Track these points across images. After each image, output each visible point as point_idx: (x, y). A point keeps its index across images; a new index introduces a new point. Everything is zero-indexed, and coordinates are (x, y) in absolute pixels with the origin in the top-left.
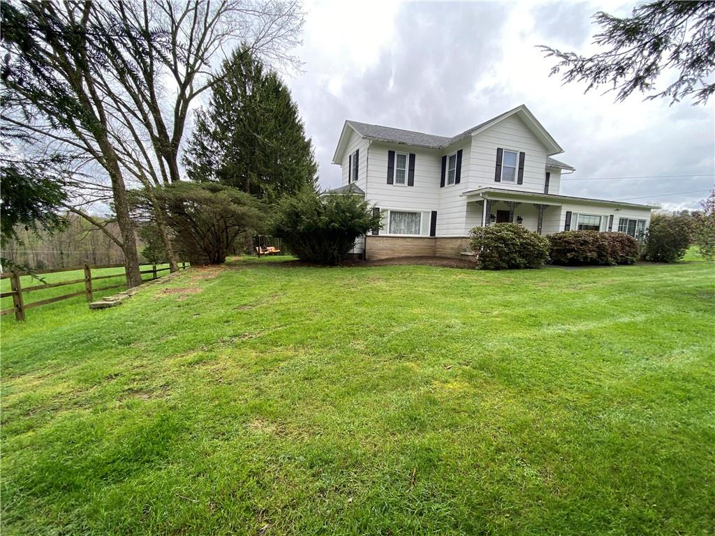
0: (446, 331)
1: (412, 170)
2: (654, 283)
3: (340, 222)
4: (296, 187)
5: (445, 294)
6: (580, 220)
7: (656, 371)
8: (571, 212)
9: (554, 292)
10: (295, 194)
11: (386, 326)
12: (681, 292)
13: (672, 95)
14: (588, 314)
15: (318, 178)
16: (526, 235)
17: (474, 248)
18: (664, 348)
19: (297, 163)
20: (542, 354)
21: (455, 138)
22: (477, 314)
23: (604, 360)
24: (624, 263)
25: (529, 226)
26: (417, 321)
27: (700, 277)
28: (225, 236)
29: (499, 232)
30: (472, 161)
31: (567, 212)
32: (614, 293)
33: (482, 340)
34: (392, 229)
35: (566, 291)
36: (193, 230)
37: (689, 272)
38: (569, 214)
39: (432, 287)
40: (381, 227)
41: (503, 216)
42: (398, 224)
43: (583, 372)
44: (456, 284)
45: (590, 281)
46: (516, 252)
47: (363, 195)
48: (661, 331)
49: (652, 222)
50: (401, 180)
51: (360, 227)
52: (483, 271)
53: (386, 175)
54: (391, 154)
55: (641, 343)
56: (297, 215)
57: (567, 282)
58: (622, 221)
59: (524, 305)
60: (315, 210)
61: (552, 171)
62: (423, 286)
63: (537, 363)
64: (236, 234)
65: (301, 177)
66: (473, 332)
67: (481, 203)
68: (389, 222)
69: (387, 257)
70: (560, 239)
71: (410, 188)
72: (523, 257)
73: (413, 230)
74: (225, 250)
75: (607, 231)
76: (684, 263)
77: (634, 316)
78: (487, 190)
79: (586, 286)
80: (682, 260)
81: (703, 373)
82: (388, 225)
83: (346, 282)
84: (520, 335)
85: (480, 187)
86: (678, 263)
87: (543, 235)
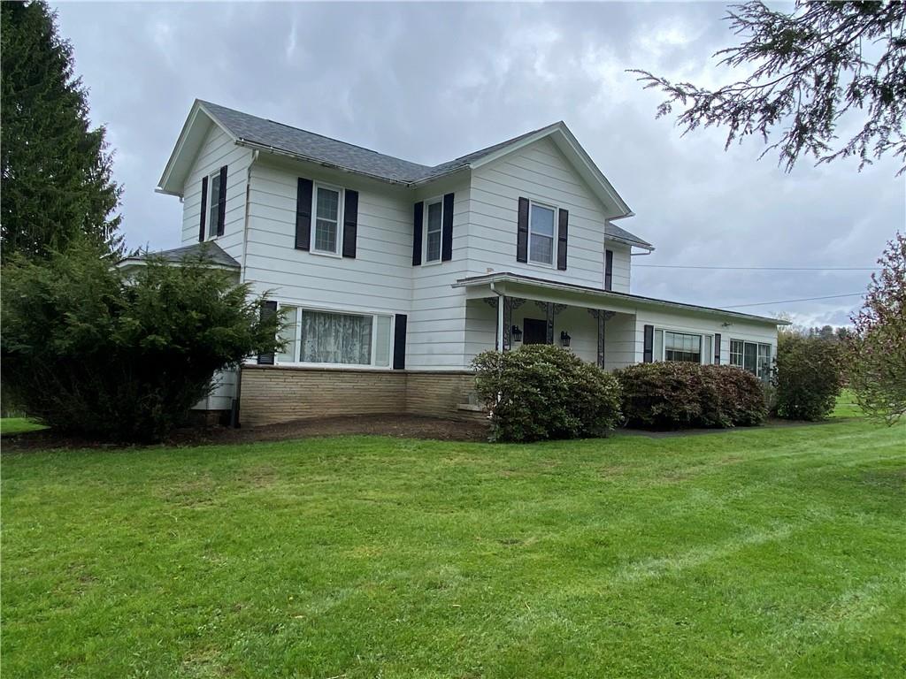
0: (427, 600)
1: (351, 225)
2: (796, 461)
3: (172, 333)
4: (54, 238)
5: (424, 504)
6: (667, 342)
7: (820, 643)
8: (652, 327)
9: (636, 487)
10: (49, 257)
11: (282, 602)
12: (837, 476)
13: (858, 154)
14: (697, 530)
15: (117, 222)
16: (578, 370)
17: (485, 396)
18: (826, 593)
19: (62, 181)
20: (623, 629)
21: (438, 168)
22: (493, 547)
23: (733, 631)
24: (745, 423)
25: (582, 351)
26: (362, 577)
27: (863, 447)
29: (529, 364)
30: (473, 218)
31: (646, 326)
32: (735, 484)
33: (503, 612)
34: (308, 351)
35: (655, 483)
37: (845, 437)
38: (648, 330)
39: (398, 488)
40: (279, 345)
41: (534, 329)
42: (321, 339)
43: (699, 663)
44: (449, 477)
45: (694, 460)
46: (562, 404)
47: (236, 269)
48: (817, 557)
49: (780, 348)
50: (327, 243)
51: (225, 345)
52: (502, 446)
53: (292, 230)
54: (304, 188)
55: (789, 585)
56: (50, 310)
57: (657, 465)
58: (735, 344)
59: (582, 518)
60: (105, 299)
61: (617, 247)
62: (379, 486)
63: (616, 655)
65: (71, 216)
66: (486, 594)
67: (493, 302)
68: (299, 336)
69: (293, 417)
70: (637, 377)
71: (347, 261)
72: (575, 413)
73: (356, 353)
75: (713, 363)
76: (835, 420)
77: (772, 530)
78: (504, 278)
79: (689, 471)
80: (831, 415)
81: (894, 638)
82: (298, 344)
83: (182, 486)
84: (577, 590)
85: (489, 270)
86: (827, 421)
87: (607, 371)
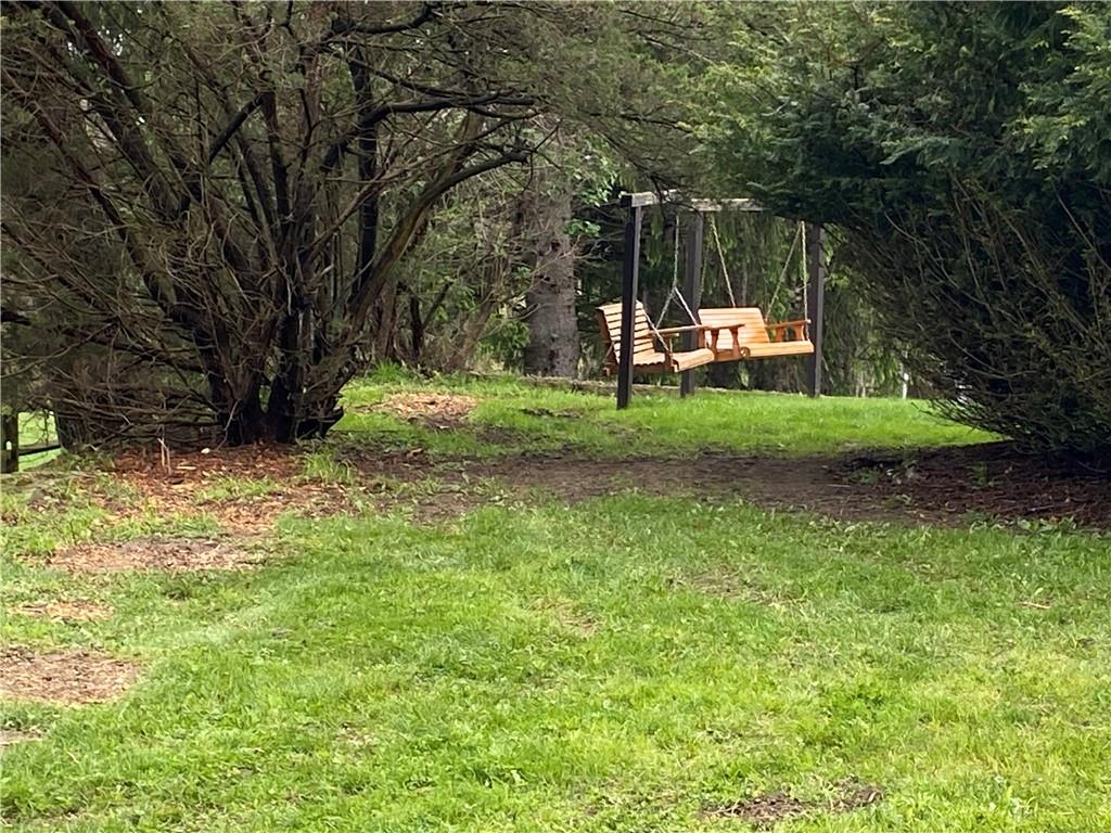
28: (348, 202)
36: (100, 139)
64: (444, 181)
74: (339, 324)
